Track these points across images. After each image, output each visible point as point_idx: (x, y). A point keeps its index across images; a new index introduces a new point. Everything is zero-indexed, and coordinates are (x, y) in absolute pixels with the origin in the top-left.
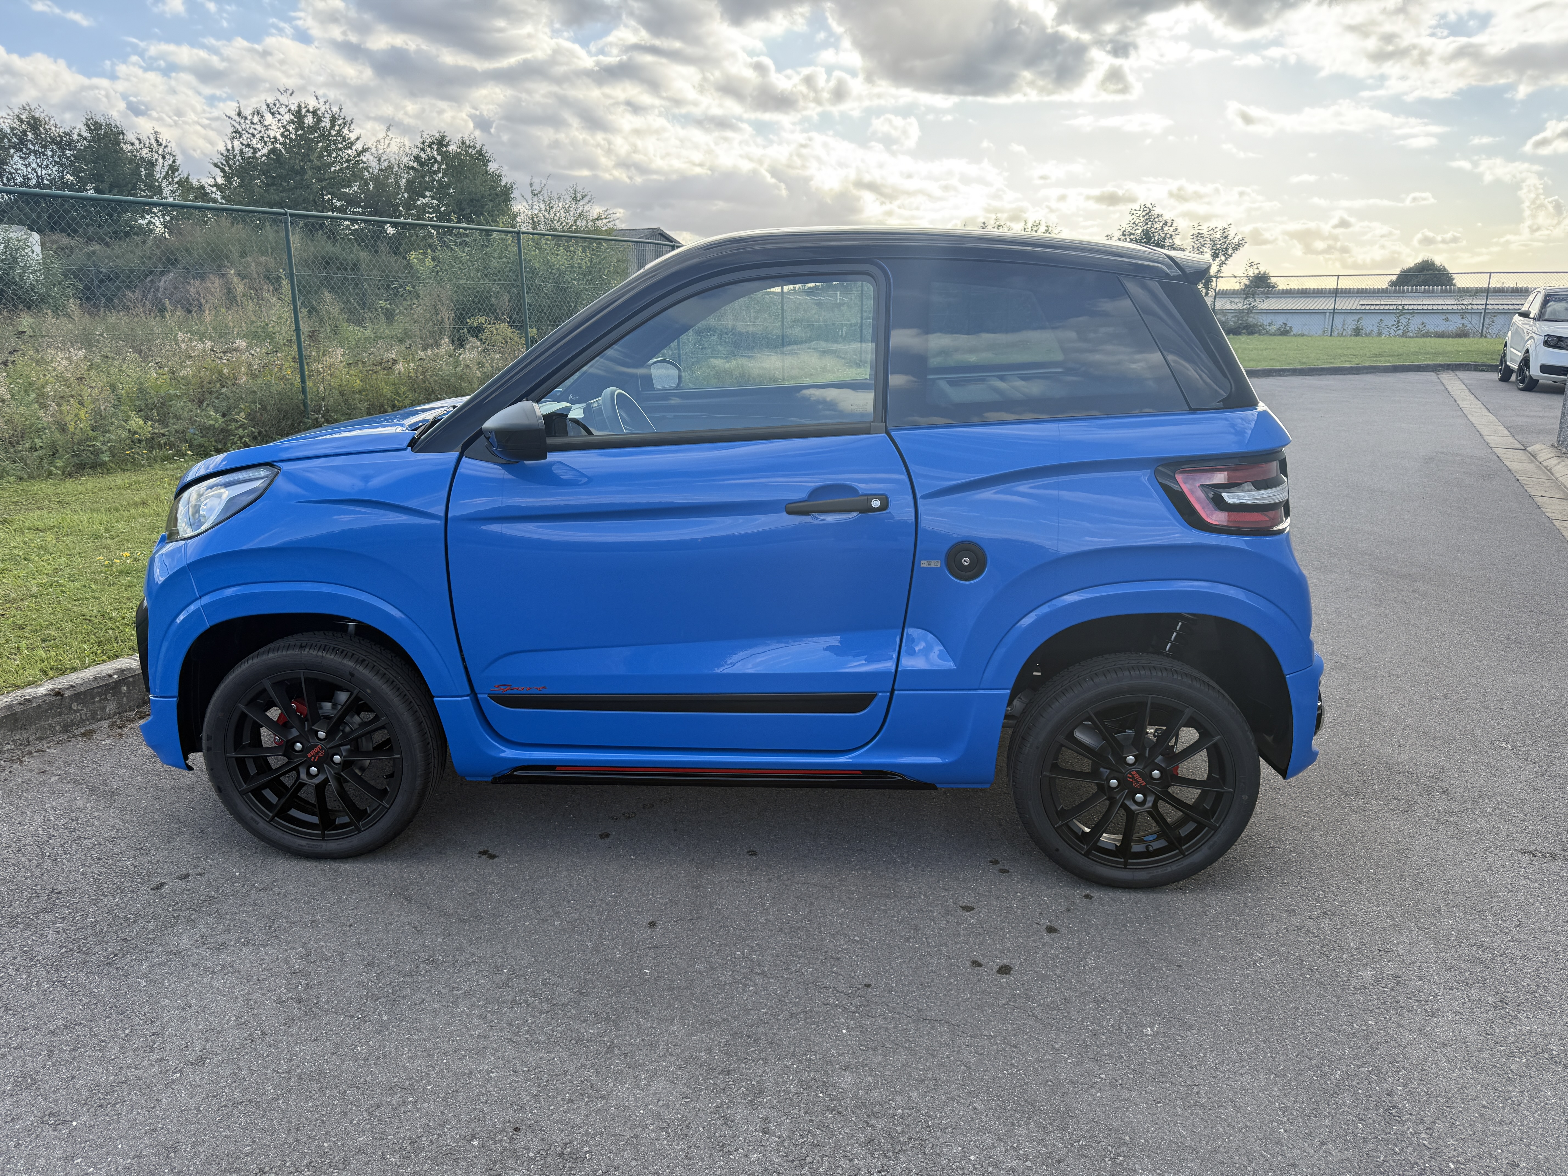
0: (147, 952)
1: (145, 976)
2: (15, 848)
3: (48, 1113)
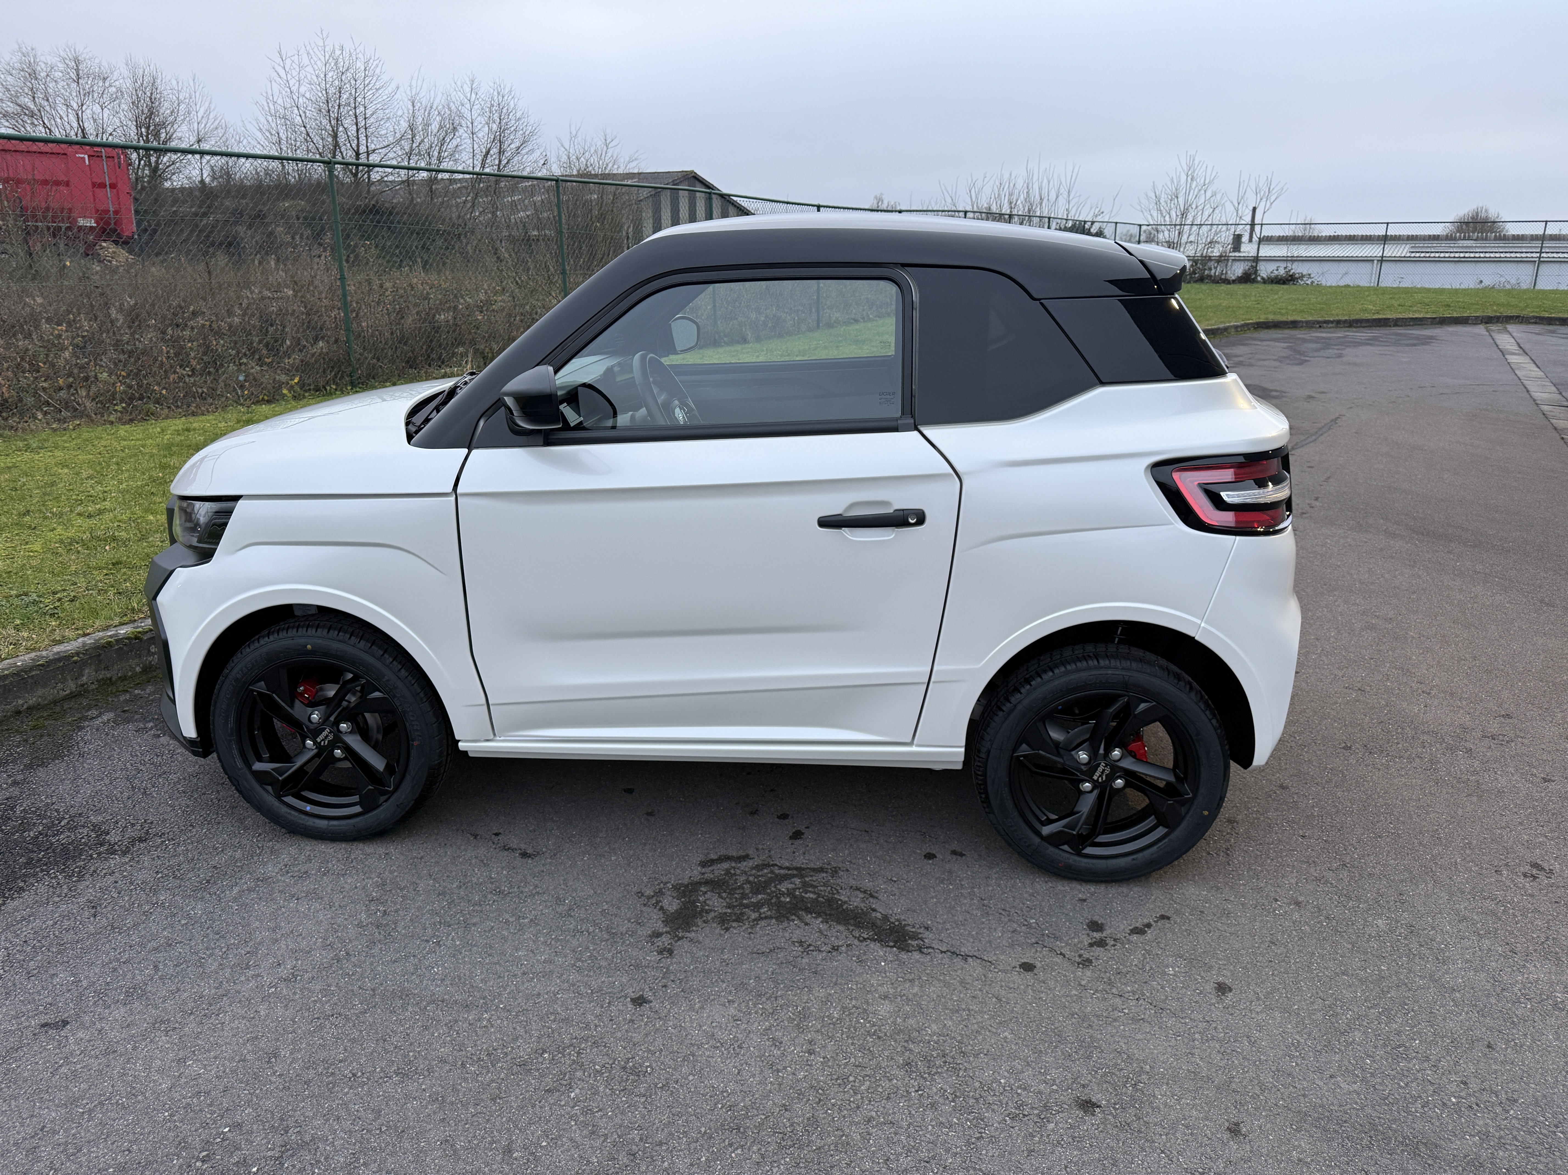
0: (236, 879)
1: (235, 900)
2: (107, 781)
3: (159, 1020)
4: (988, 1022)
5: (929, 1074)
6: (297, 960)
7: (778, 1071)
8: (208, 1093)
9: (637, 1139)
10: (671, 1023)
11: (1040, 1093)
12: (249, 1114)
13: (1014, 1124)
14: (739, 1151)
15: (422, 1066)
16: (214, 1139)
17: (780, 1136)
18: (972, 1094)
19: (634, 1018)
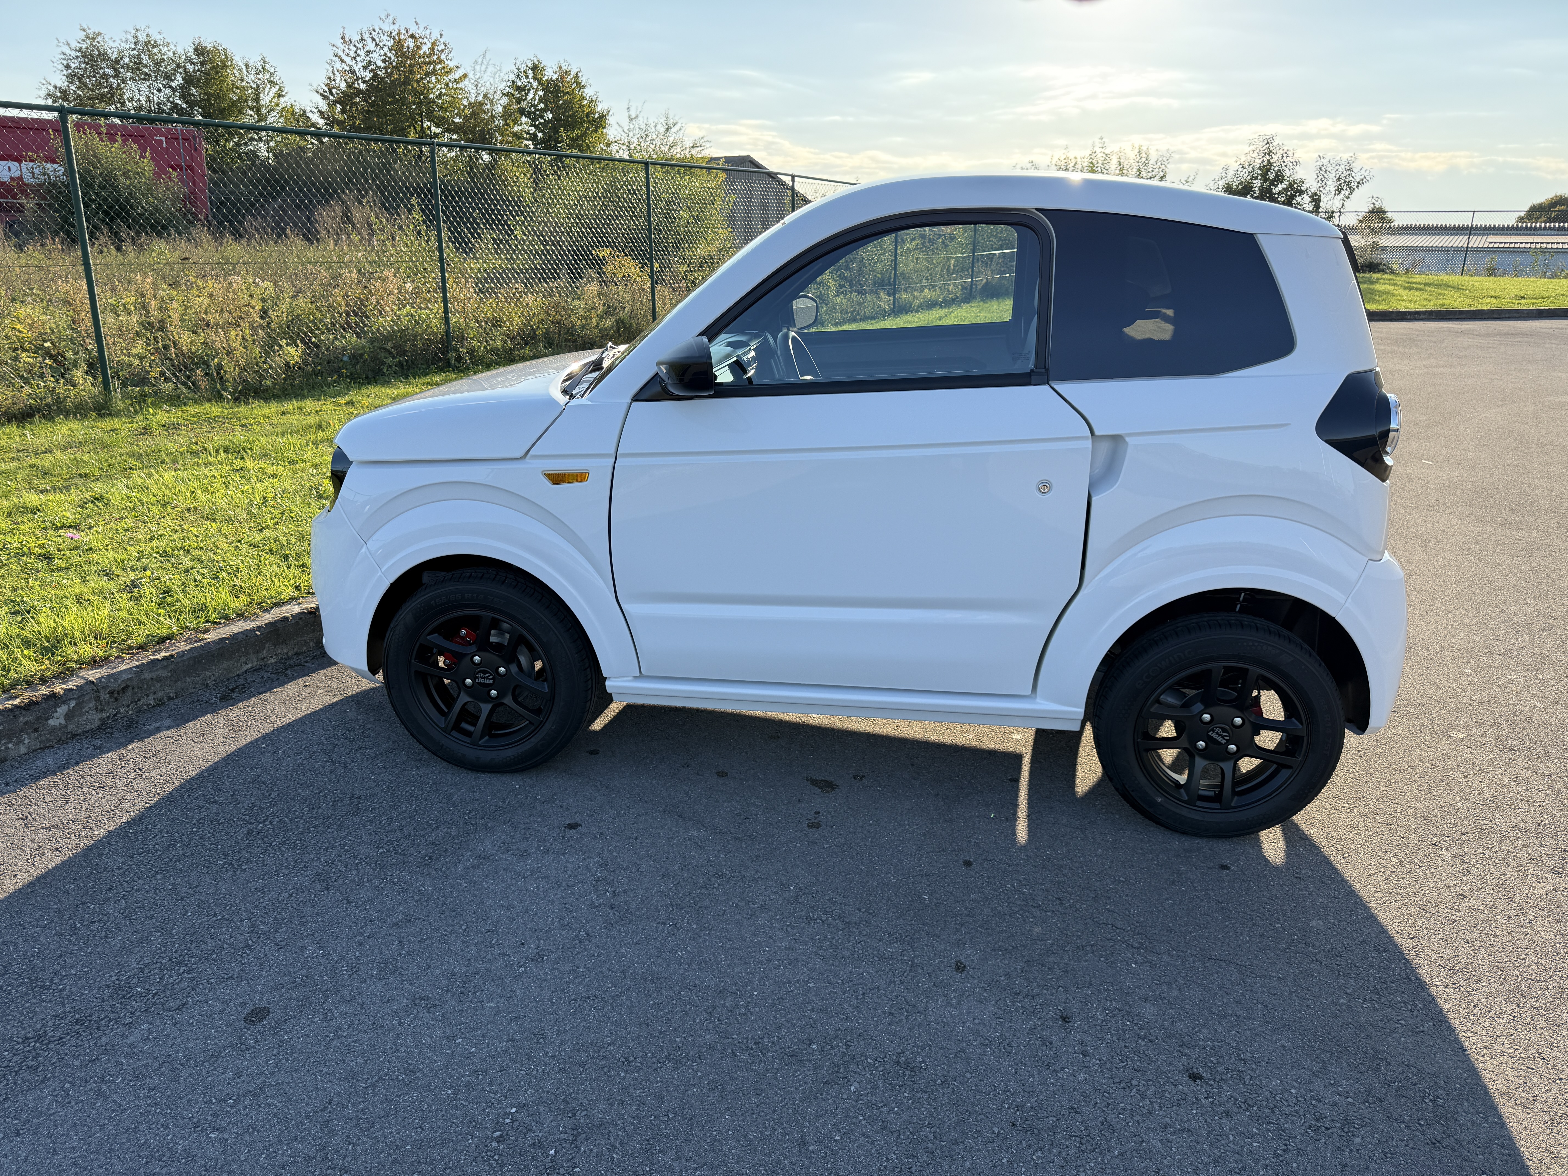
0: (458, 856)
1: (463, 877)
3: (417, 996)
4: (1260, 1029)
5: (1214, 1081)
6: (539, 940)
7: (1056, 1071)
8: (485, 1072)
9: (931, 1137)
10: (932, 1018)
11: (1335, 1104)
12: (531, 1096)
13: (1319, 1137)
14: (1039, 1153)
15: (692, 1053)
16: (504, 1119)
17: (1078, 1139)
18: (1264, 1103)
19: (893, 1011)
